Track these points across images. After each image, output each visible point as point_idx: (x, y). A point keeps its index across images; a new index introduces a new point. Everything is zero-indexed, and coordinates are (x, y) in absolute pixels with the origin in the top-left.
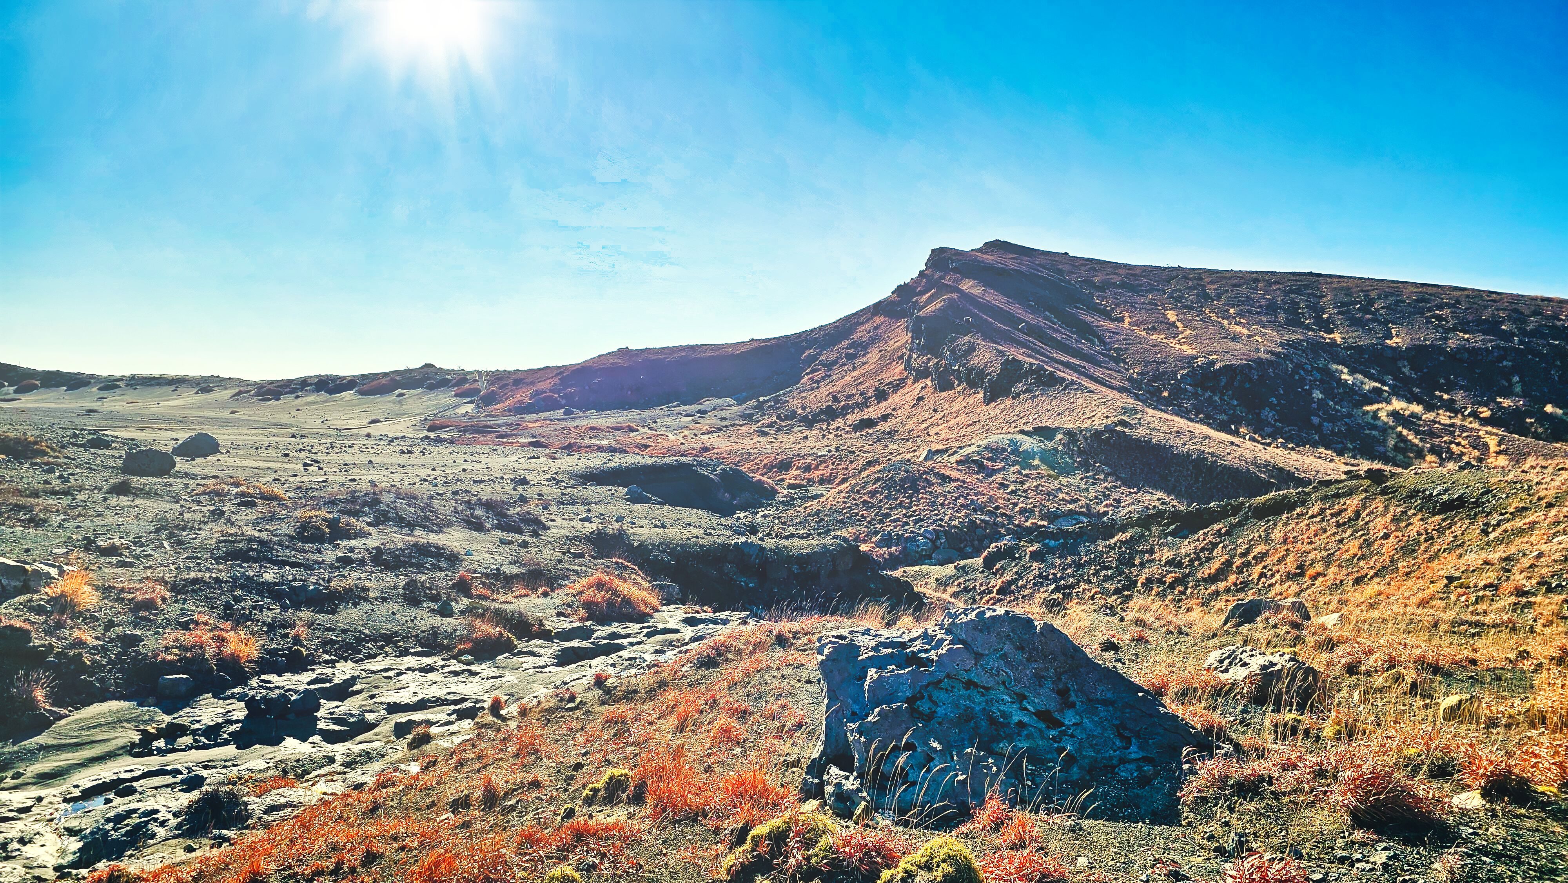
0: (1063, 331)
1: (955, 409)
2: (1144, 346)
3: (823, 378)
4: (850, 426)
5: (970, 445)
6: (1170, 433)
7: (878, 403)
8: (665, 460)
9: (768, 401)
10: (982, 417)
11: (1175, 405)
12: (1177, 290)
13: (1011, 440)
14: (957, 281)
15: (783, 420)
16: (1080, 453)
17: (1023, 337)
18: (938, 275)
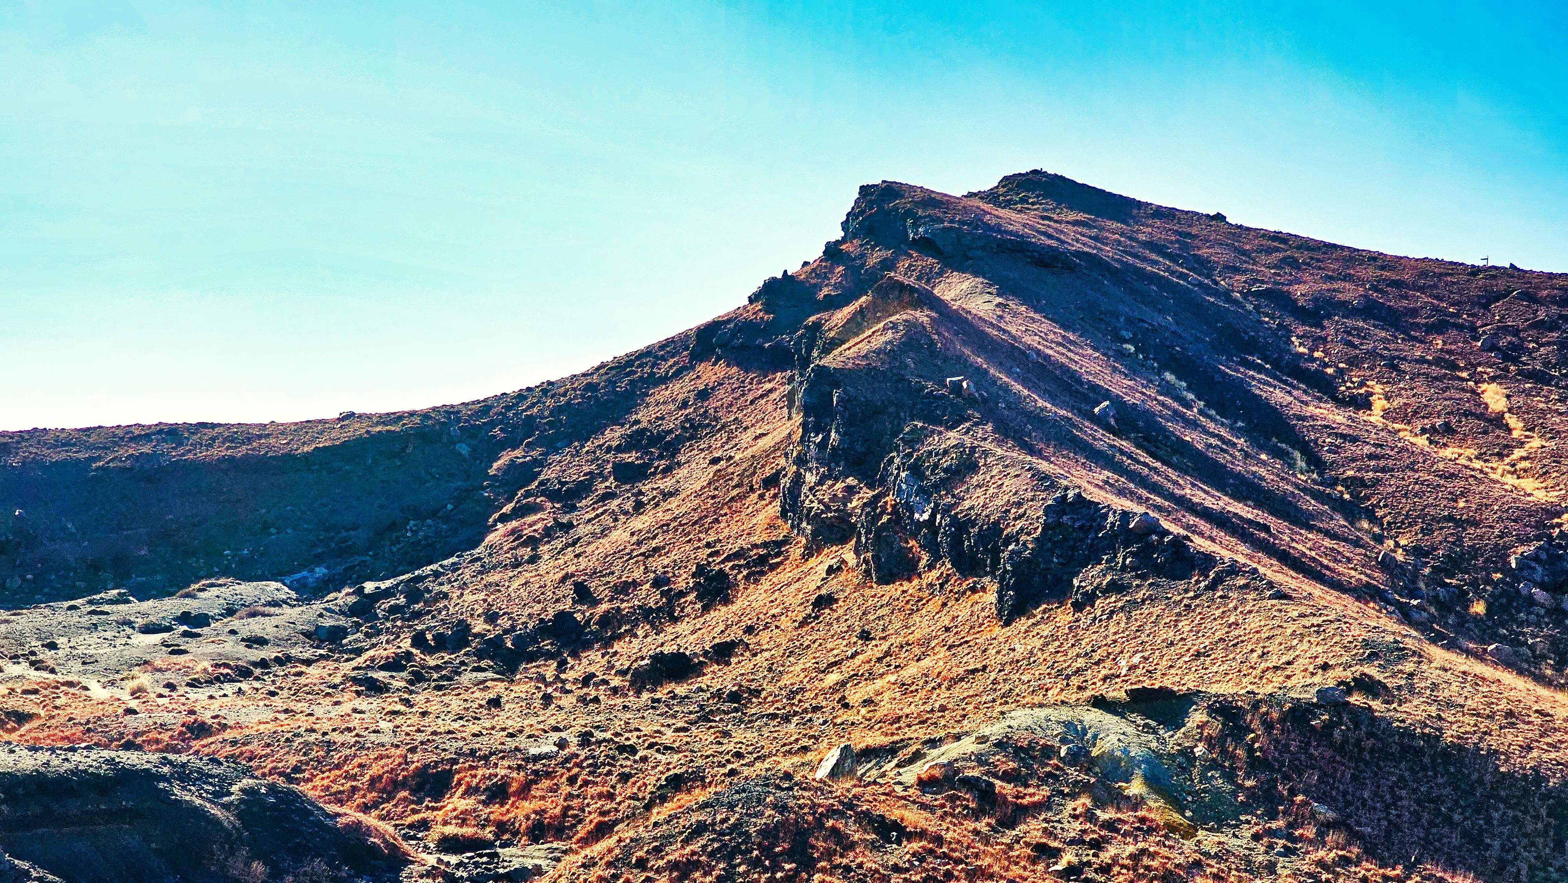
0: (1211, 426)
1: (917, 635)
2: (1423, 476)
3: (548, 534)
4: (622, 673)
5: (957, 738)
6: (1490, 717)
7: (706, 609)
8: (76, 757)
9: (388, 593)
10: (994, 659)
11: (1503, 639)
12: (1506, 330)
13: (1068, 725)
14: (928, 276)
15: (429, 650)
16: (1254, 765)
17: (1103, 440)
18: (875, 257)
